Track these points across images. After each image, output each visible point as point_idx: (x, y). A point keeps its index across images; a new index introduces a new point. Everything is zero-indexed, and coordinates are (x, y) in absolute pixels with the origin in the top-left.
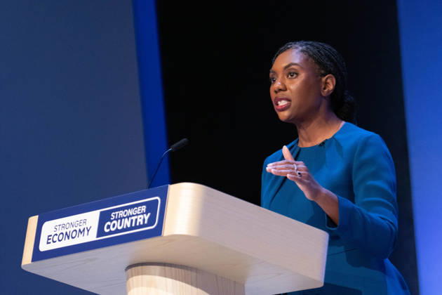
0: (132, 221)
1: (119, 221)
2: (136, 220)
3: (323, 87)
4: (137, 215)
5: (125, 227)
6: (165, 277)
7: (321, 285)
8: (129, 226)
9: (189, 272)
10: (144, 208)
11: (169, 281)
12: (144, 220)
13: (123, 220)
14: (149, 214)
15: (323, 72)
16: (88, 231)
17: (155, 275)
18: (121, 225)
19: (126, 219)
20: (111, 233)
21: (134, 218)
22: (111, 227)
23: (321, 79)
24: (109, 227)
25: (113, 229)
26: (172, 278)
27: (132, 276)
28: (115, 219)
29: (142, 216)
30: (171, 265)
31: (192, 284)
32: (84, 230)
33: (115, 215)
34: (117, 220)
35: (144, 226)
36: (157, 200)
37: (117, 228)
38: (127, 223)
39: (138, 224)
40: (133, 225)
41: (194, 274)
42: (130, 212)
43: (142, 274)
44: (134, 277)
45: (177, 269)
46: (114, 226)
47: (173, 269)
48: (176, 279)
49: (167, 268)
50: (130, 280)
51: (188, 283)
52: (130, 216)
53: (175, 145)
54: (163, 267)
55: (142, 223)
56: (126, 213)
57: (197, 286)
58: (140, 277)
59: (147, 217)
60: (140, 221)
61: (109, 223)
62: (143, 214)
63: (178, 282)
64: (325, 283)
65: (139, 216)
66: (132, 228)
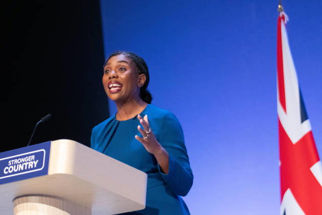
0: (24, 166)
1: (15, 166)
2: (28, 165)
3: (139, 81)
4: (28, 162)
5: (19, 170)
6: (43, 203)
7: (143, 207)
8: (22, 169)
9: (58, 200)
10: (33, 157)
11: (45, 206)
12: (34, 165)
13: (18, 165)
14: (37, 161)
15: (140, 72)
17: (36, 202)
18: (16, 169)
19: (20, 165)
20: (9, 174)
21: (26, 164)
22: (9, 170)
23: (138, 76)
24: (7, 170)
25: (10, 172)
26: (47, 204)
27: (19, 204)
28: (11, 165)
29: (32, 162)
30: (46, 196)
31: (60, 208)
33: (12, 162)
34: (13, 165)
36: (43, 152)
37: (13, 171)
38: (21, 167)
39: (29, 168)
40: (26, 168)
41: (61, 201)
42: (23, 160)
43: (27, 202)
44: (20, 205)
45: (51, 199)
46: (11, 169)
47: (48, 198)
48: (50, 205)
49: (44, 198)
50: (18, 206)
51: (57, 207)
52: (23, 162)
53: (44, 118)
54: (41, 197)
55: (32, 167)
56: (19, 161)
57: (63, 210)
58: (25, 204)
59: (36, 163)
60: (31, 165)
61: (7, 168)
62: (33, 161)
63: (51, 207)
64: (146, 207)
65: (30, 163)
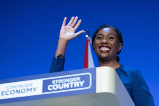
4: (73, 82)
16: (35, 89)
20: (53, 90)
28: (56, 84)
29: (78, 82)
32: (31, 89)
35: (80, 87)
37: (58, 88)
38: (66, 86)
39: (75, 86)
42: (67, 80)
46: (55, 87)
66: (70, 88)
